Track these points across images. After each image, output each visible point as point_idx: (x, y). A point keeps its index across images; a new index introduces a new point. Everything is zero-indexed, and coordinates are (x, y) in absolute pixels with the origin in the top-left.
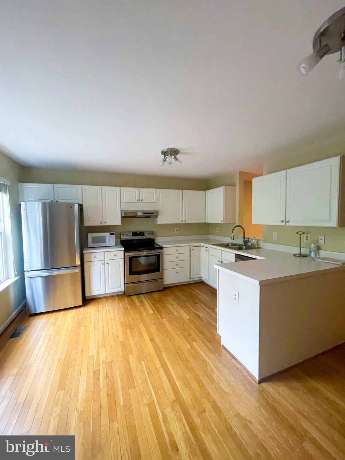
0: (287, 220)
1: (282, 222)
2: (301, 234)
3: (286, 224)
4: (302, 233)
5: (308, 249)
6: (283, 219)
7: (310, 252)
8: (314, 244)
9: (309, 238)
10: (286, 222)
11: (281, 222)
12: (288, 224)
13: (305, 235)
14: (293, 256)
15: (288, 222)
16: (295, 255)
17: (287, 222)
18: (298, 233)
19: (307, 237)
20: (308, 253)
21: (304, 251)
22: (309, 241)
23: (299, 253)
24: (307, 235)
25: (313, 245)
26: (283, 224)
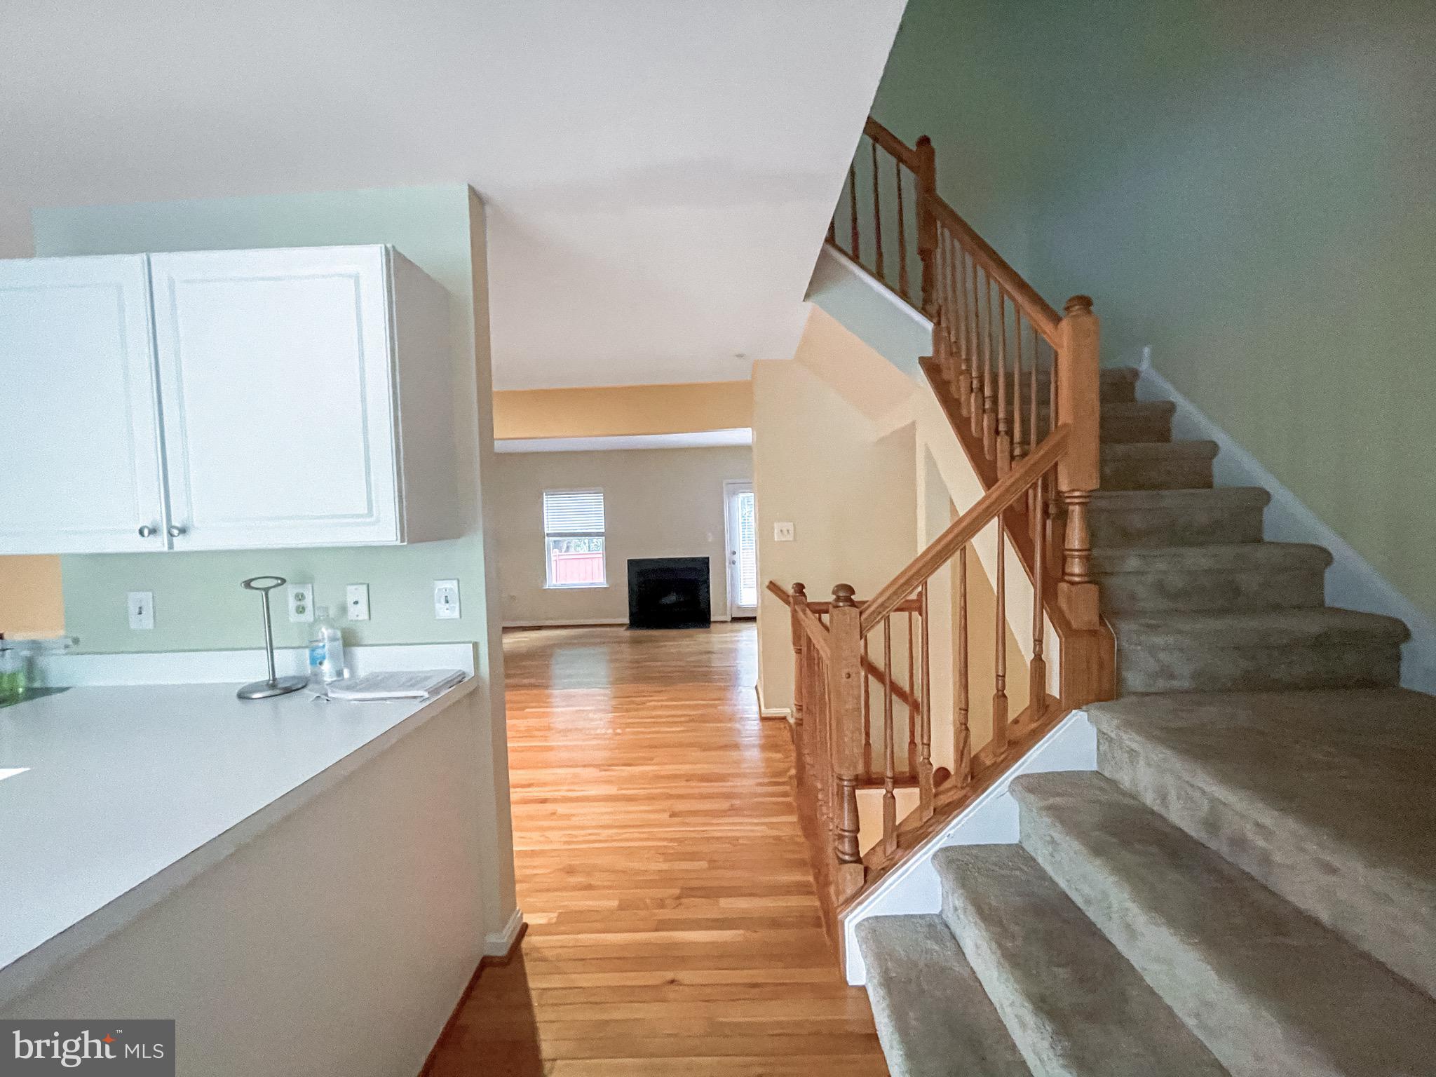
0: (176, 522)
1: (146, 532)
2: (267, 590)
3: (171, 546)
4: (275, 582)
5: (307, 652)
6: (152, 513)
7: (317, 661)
8: (330, 623)
9: (308, 602)
10: (171, 535)
11: (141, 532)
12: (180, 544)
13: (291, 591)
14: (237, 700)
15: (183, 531)
16: (243, 696)
17: (175, 532)
18: (253, 584)
19: (300, 597)
20: (308, 671)
21: (288, 664)
22: (308, 616)
23: (265, 676)
24: (301, 591)
25: (325, 632)
26: (157, 544)
